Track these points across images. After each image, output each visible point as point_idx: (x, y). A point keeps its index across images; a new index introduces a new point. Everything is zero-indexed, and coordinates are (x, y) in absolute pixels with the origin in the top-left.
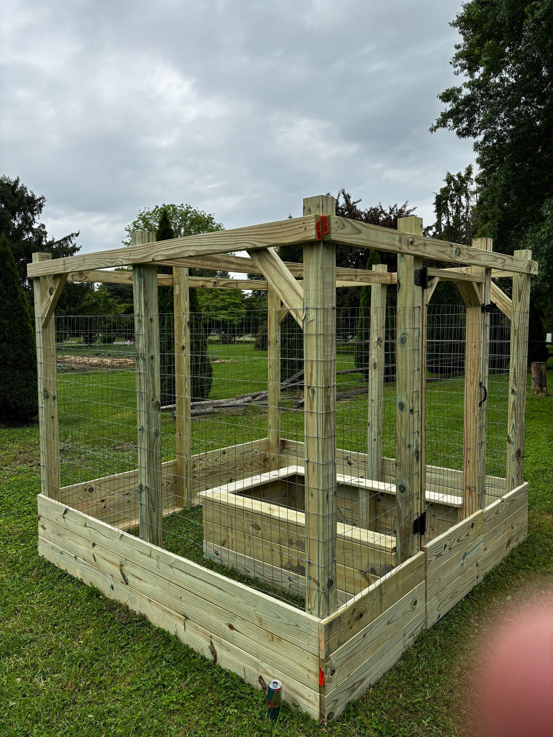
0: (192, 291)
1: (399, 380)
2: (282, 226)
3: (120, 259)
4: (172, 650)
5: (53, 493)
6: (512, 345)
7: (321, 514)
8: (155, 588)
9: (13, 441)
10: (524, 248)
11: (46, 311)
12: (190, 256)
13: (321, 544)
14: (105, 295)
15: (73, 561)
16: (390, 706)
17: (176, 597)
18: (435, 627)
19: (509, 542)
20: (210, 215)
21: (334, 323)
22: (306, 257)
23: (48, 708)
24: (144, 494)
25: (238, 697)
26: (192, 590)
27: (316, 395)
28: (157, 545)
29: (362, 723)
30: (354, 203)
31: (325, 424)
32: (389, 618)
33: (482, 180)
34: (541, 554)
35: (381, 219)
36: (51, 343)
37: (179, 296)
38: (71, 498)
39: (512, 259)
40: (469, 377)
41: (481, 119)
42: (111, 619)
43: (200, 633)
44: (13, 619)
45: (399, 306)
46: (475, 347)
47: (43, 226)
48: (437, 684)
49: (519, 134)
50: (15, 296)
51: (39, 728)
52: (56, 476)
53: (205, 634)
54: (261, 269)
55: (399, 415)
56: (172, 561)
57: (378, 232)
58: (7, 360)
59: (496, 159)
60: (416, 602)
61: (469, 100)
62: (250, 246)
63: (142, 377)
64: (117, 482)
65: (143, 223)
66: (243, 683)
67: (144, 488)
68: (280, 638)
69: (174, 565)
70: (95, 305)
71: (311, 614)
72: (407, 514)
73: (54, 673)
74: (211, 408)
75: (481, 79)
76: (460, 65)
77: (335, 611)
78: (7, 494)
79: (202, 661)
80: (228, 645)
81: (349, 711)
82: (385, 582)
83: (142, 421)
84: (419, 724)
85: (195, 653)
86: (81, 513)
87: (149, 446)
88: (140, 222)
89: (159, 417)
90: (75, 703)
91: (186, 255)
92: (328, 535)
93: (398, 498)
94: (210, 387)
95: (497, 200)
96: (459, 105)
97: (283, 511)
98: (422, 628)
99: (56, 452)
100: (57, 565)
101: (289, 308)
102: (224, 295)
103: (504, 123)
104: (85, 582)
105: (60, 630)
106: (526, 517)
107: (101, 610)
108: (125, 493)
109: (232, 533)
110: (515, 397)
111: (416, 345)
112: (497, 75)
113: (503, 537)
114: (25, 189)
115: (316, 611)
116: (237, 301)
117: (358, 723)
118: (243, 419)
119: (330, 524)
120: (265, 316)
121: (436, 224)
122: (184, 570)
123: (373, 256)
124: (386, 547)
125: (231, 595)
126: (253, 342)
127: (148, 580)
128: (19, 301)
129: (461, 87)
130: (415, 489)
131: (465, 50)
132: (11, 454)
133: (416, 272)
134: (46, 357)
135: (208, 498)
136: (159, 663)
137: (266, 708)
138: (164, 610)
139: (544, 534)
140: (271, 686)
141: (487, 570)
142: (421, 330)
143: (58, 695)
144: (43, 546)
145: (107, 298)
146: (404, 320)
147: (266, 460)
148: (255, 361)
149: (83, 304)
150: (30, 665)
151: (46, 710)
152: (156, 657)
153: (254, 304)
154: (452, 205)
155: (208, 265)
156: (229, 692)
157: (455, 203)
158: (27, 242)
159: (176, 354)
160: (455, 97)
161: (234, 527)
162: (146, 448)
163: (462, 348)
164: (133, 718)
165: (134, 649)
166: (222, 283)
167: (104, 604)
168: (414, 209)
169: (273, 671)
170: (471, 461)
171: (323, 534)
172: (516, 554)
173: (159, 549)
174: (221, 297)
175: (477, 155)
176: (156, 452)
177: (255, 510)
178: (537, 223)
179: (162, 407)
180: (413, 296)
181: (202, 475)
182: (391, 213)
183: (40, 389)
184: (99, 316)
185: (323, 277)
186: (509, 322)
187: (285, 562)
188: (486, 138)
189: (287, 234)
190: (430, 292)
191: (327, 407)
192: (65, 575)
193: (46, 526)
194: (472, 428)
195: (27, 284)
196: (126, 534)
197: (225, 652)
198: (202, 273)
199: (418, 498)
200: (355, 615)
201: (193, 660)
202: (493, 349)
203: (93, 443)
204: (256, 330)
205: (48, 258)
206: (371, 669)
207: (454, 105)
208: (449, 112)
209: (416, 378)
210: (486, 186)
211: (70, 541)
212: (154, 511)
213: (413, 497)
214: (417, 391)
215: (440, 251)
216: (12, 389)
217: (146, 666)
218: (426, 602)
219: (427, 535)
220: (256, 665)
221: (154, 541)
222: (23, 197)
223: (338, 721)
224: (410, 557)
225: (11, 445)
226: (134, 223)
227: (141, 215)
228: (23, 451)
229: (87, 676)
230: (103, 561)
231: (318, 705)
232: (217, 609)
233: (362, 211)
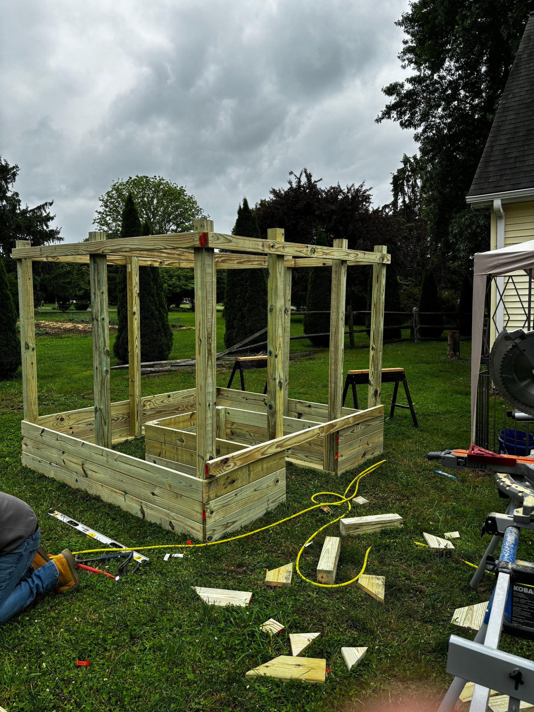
0: (142, 269)
2: (181, 237)
3: (80, 250)
8: (106, 477)
12: (127, 251)
15: (48, 466)
17: (119, 480)
19: (364, 454)
20: (182, 187)
24: (98, 413)
26: (129, 474)
28: (107, 448)
30: (315, 182)
31: (208, 360)
32: (256, 487)
35: (340, 198)
36: (31, 307)
37: (131, 272)
38: (47, 424)
39: (364, 253)
41: (421, 112)
43: (134, 501)
47: (17, 194)
52: (36, 407)
53: (138, 501)
57: (245, 240)
60: (278, 481)
61: (410, 94)
62: (162, 248)
64: (82, 415)
65: (116, 193)
66: (160, 528)
67: (98, 409)
68: (181, 496)
69: (117, 459)
74: (169, 367)
76: (408, 59)
79: (136, 520)
80: (151, 506)
82: (252, 463)
83: (96, 364)
86: (54, 431)
87: (102, 381)
88: (114, 192)
91: (124, 250)
93: (268, 414)
94: (170, 350)
96: (402, 98)
99: (35, 390)
100: (37, 471)
103: (442, 116)
104: (57, 479)
106: (382, 439)
108: (88, 423)
109: (165, 446)
110: (375, 351)
113: (359, 450)
121: (393, 202)
122: (124, 462)
125: (152, 473)
127: (101, 472)
129: (403, 83)
131: (413, 45)
138: (112, 491)
144: (26, 458)
154: (408, 185)
157: (411, 183)
160: (398, 91)
161: (166, 442)
162: (99, 381)
166: (166, 263)
168: (371, 189)
169: (177, 517)
173: (108, 450)
176: (107, 385)
181: (150, 413)
182: (348, 193)
188: (426, 130)
189: (183, 242)
192: (43, 477)
193: (28, 444)
197: (150, 510)
200: (229, 480)
203: (66, 393)
205: (28, 244)
206: (241, 517)
207: (397, 98)
208: (393, 105)
211: (47, 452)
212: (105, 425)
214: (280, 344)
215: (297, 251)
220: (168, 515)
226: (108, 193)
227: (114, 185)
230: (70, 463)
231: (202, 531)
232: (145, 484)
233: (323, 188)
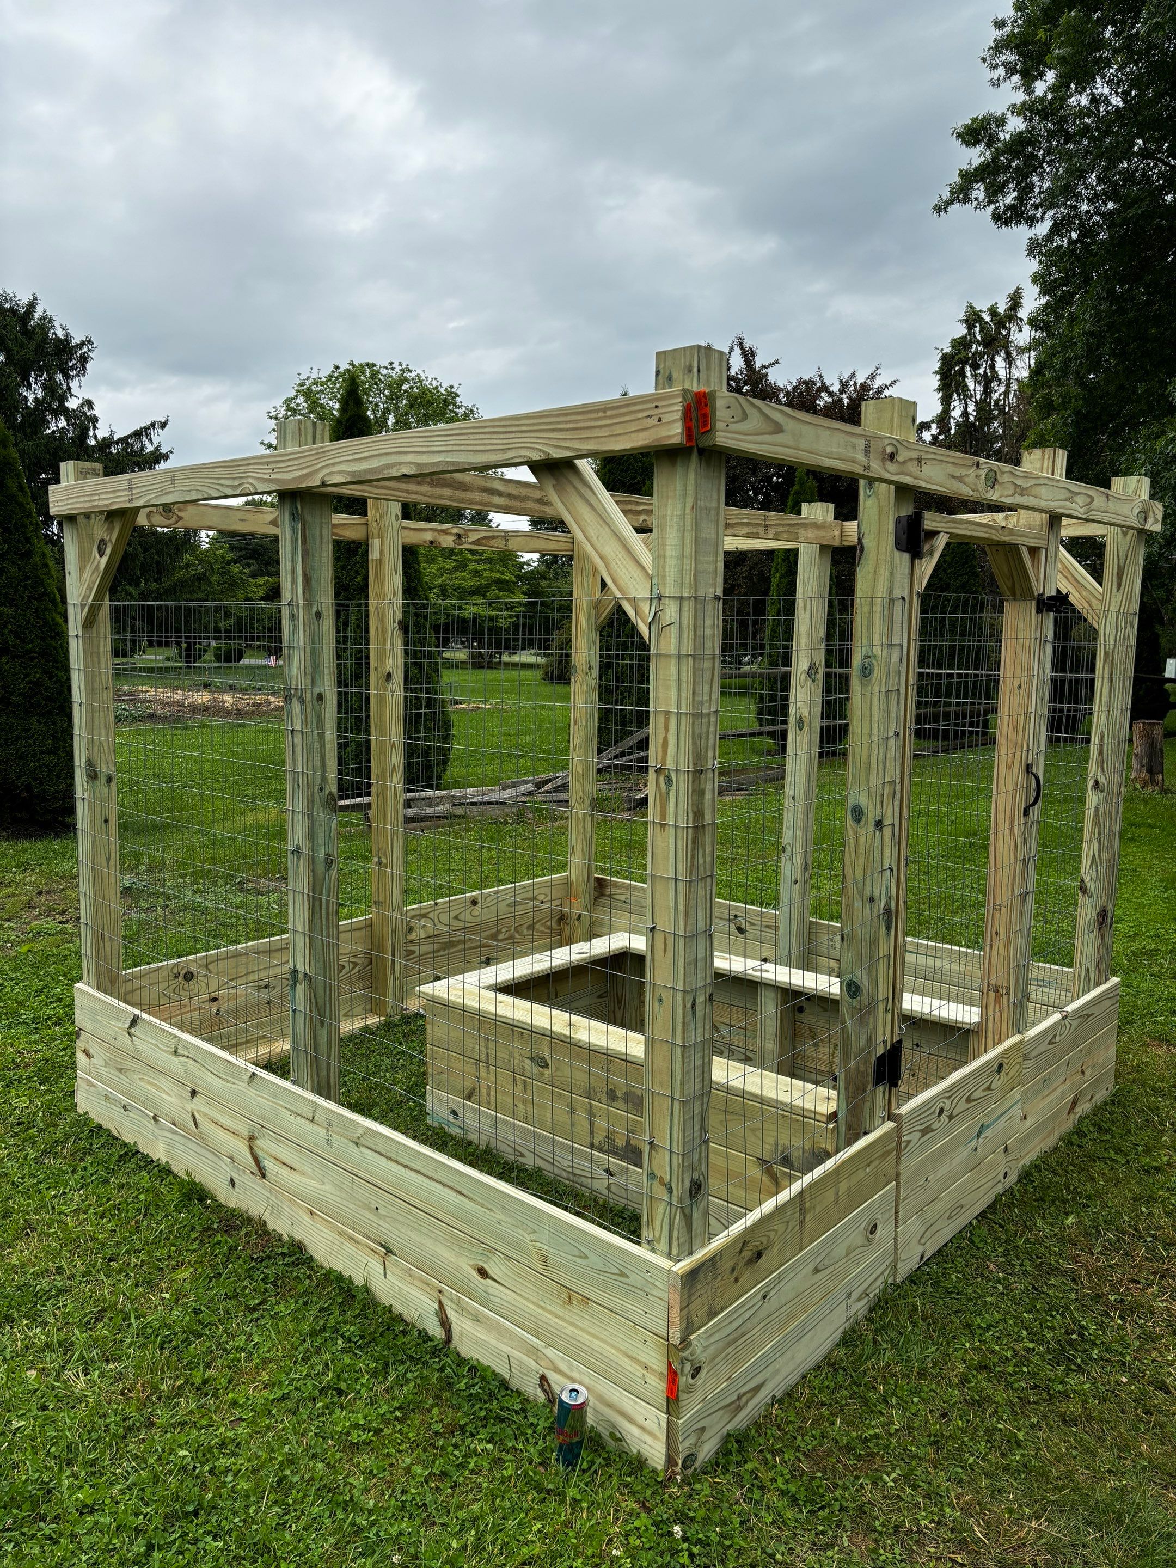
0: (410, 554)
1: (854, 756)
2: (609, 413)
3: (250, 480)
4: (356, 1317)
5: (107, 983)
6: (1098, 685)
7: (679, 1042)
8: (323, 1187)
9: (24, 867)
10: (1128, 473)
11: (91, 590)
12: (405, 476)
13: (676, 1105)
14: (223, 557)
15: (150, 1124)
16: (815, 1443)
17: (367, 1207)
18: (913, 1279)
19: (1074, 1103)
20: (452, 387)
21: (718, 631)
22: (659, 482)
23: (94, 1435)
24: (300, 988)
25: (495, 1419)
26: (401, 1194)
27: (674, 787)
28: (328, 1097)
29: (756, 1478)
30: (764, 367)
31: (693, 850)
32: (818, 1260)
33: (1043, 321)
34: (1141, 1128)
35: (822, 403)
36: (103, 660)
37: (380, 562)
38: (145, 992)
39: (1107, 496)
40: (1003, 752)
41: (1046, 185)
42: (230, 1249)
43: (417, 1283)
44: (21, 1245)
45: (859, 594)
46: (1019, 687)
47: (90, 404)
48: (915, 1400)
49: (1126, 221)
50: (28, 555)
51: (75, 1475)
52: (115, 946)
53: (428, 1285)
54: (559, 508)
55: (850, 832)
56: (360, 1132)
57: (820, 430)
58: (12, 694)
59: (1074, 275)
60: (875, 1226)
61: (1021, 142)
62: (536, 456)
63: (298, 740)
64: (243, 960)
65: (306, 401)
66: (507, 1388)
67: (300, 976)
68: (586, 1300)
69: (362, 1141)
70: (201, 578)
71: (653, 1250)
72: (863, 1043)
73: (107, 1361)
74: (449, 806)
75: (1049, 97)
76: (1005, 64)
77: (703, 1246)
78: (12, 979)
79: (420, 1341)
80: (476, 1309)
81: (729, 1453)
82: (811, 1186)
83: (297, 835)
84: (875, 1483)
85: (407, 1324)
86: (165, 1026)
87: (313, 888)
88: (301, 399)
89: (333, 825)
90: (152, 1424)
91: (394, 473)
92: (694, 1086)
93: (844, 1009)
94: (445, 762)
95: (1074, 366)
96: (998, 153)
97: (598, 1030)
98: (886, 1282)
99: (113, 896)
100: (116, 1134)
101: (619, 596)
102: (478, 562)
103: (1096, 196)
104: (175, 1169)
105: (120, 1271)
106: (1112, 1052)
107: (209, 1229)
108: (261, 983)
109: (488, 1073)
110: (1101, 796)
111: (893, 681)
112: (1084, 89)
113: (1063, 1092)
114: (51, 321)
115: (663, 1246)
116: (507, 577)
117: (747, 1477)
118: (515, 830)
119: (699, 1063)
120: (566, 609)
121: (939, 416)
122: (383, 1152)
123: (802, 484)
124: (815, 1112)
125: (482, 1206)
126: (539, 666)
127: (309, 1171)
128: (35, 565)
129: (1004, 114)
130: (880, 989)
131: (1016, 31)
132: (21, 894)
133: (898, 521)
134: (91, 691)
135: (439, 998)
136: (330, 1343)
137: (553, 1441)
138: (341, 1233)
139: (1150, 1086)
140: (565, 1397)
141: (1026, 1161)
142: (905, 649)
143: (115, 1406)
144: (87, 1092)
145: (229, 563)
146: (870, 625)
147: (562, 918)
148: (543, 707)
149: (177, 576)
150: (55, 1344)
151: (90, 1440)
152: (324, 1329)
153: (543, 583)
154: (974, 376)
155: (444, 496)
156: (477, 1407)
157: (981, 371)
158: (55, 439)
159: (373, 692)
160: (990, 135)
161: (492, 1061)
162: (306, 891)
163: (991, 688)
164: (272, 1459)
165: (277, 1314)
166: (473, 537)
167: (215, 1218)
168: (894, 382)
169: (570, 1366)
170: (1002, 932)
171: (682, 1084)
172: (1087, 1127)
173: (331, 1106)
174: (472, 567)
175: (1034, 266)
176: (328, 902)
177: (537, 1027)
178: (1158, 418)
179: (342, 803)
180: (892, 574)
181: (424, 948)
182: (842, 392)
183: (79, 760)
184: (209, 604)
185: (697, 529)
186: (1093, 634)
187: (599, 1138)
188: (1056, 229)
189: (618, 430)
190: (927, 567)
191: (698, 814)
192: (134, 1155)
193: (92, 1052)
194: (1006, 862)
195: (55, 531)
196: (262, 1073)
197: (470, 1323)
198: (432, 514)
199: (886, 1010)
200: (747, 1254)
201: (401, 1340)
202: (1058, 690)
204: (547, 640)
205: (95, 473)
206: (777, 1365)
207: (988, 153)
208: (976, 169)
209: (891, 753)
210: (1050, 335)
211: (144, 1085)
212: (322, 1025)
213: (876, 1007)
214: (893, 782)
215: (953, 477)
216: (21, 758)
217: (301, 1349)
218: (896, 1227)
219: (903, 1087)
220: (533, 1352)
221: (322, 1089)
222: (45, 339)
223: (704, 1473)
224: (866, 1133)
225: (19, 877)
226: (288, 402)
227: (302, 385)
228: (46, 888)
229: (177, 1369)
230: (213, 1127)
231: (664, 1438)
232: (453, 1236)
233: (781, 384)
